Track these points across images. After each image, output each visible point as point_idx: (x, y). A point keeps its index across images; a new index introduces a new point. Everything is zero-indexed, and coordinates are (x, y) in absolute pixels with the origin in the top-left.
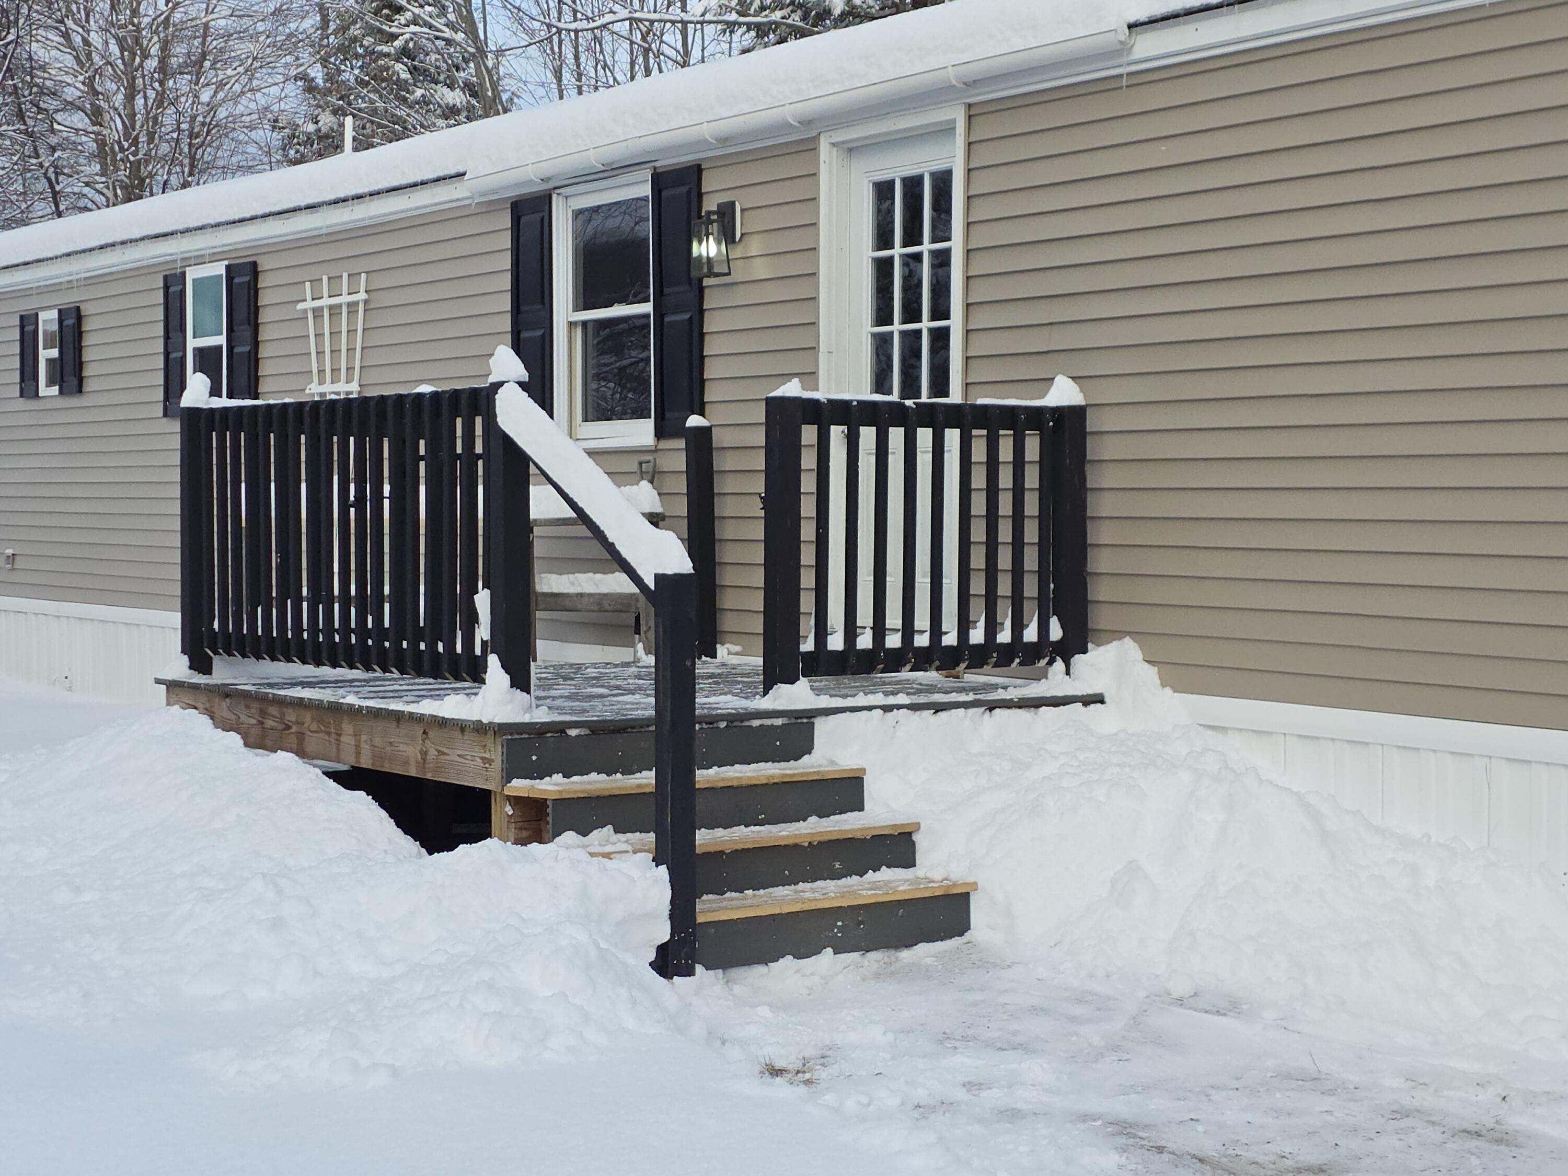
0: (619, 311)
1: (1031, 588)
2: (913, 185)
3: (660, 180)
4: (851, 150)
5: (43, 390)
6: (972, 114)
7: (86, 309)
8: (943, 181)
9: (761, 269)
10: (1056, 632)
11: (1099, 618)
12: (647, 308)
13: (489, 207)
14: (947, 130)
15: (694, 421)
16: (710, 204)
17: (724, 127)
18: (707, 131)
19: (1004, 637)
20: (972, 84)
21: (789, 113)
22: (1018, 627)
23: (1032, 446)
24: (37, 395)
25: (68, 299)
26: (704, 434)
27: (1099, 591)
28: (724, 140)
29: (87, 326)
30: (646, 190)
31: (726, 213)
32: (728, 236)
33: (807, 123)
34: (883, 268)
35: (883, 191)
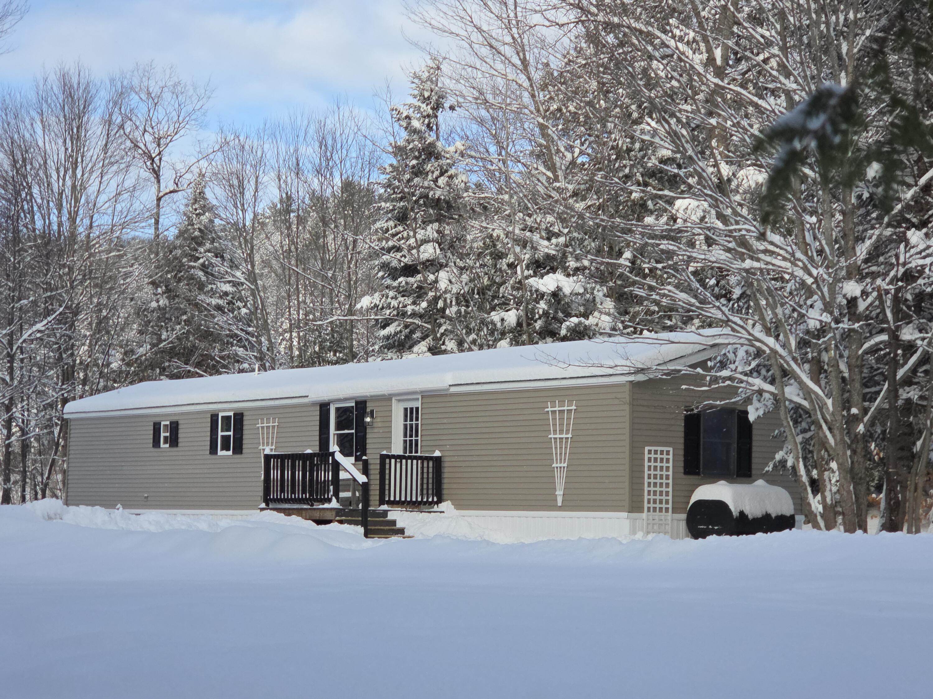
0: (346, 431)
1: (430, 492)
2: (412, 409)
3: (357, 403)
4: (399, 401)
5: (162, 445)
6: (423, 397)
7: (180, 422)
8: (417, 409)
9: (380, 425)
10: (435, 499)
11: (445, 497)
12: (353, 431)
13: (314, 404)
14: (418, 399)
15: (364, 458)
16: (368, 410)
17: (372, 394)
18: (368, 394)
19: (425, 500)
20: (422, 392)
21: (386, 393)
22: (428, 498)
23: (431, 464)
24: (159, 447)
25: (175, 419)
26: (366, 461)
27: (445, 492)
28: (371, 396)
29: (180, 427)
30: (353, 404)
31: (372, 412)
32: (372, 417)
33: (390, 395)
34: (405, 426)
35: (406, 409)
